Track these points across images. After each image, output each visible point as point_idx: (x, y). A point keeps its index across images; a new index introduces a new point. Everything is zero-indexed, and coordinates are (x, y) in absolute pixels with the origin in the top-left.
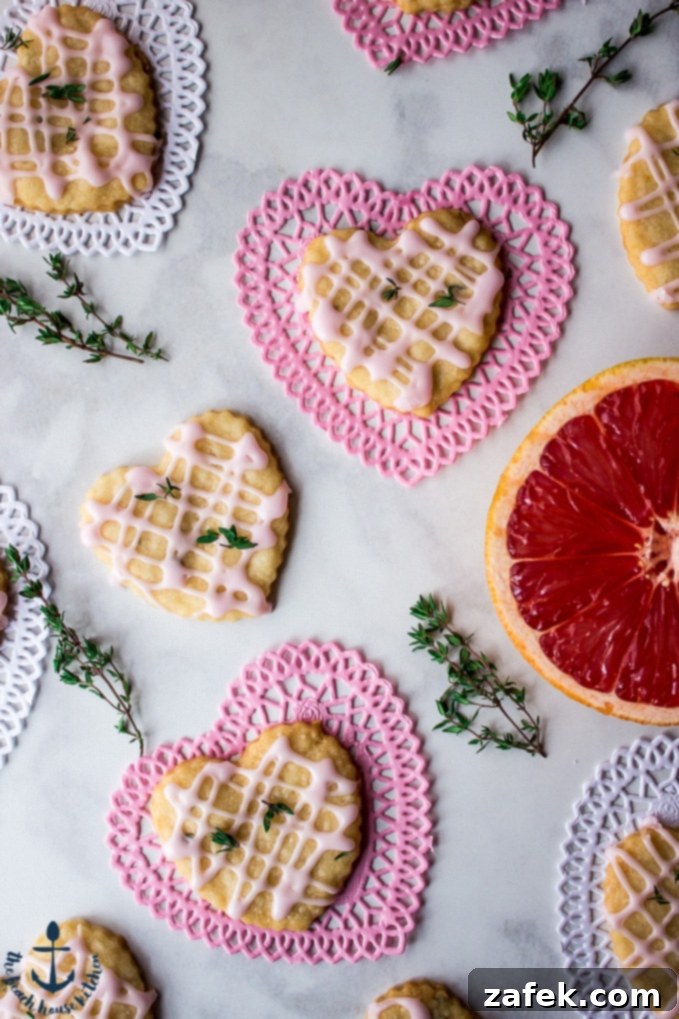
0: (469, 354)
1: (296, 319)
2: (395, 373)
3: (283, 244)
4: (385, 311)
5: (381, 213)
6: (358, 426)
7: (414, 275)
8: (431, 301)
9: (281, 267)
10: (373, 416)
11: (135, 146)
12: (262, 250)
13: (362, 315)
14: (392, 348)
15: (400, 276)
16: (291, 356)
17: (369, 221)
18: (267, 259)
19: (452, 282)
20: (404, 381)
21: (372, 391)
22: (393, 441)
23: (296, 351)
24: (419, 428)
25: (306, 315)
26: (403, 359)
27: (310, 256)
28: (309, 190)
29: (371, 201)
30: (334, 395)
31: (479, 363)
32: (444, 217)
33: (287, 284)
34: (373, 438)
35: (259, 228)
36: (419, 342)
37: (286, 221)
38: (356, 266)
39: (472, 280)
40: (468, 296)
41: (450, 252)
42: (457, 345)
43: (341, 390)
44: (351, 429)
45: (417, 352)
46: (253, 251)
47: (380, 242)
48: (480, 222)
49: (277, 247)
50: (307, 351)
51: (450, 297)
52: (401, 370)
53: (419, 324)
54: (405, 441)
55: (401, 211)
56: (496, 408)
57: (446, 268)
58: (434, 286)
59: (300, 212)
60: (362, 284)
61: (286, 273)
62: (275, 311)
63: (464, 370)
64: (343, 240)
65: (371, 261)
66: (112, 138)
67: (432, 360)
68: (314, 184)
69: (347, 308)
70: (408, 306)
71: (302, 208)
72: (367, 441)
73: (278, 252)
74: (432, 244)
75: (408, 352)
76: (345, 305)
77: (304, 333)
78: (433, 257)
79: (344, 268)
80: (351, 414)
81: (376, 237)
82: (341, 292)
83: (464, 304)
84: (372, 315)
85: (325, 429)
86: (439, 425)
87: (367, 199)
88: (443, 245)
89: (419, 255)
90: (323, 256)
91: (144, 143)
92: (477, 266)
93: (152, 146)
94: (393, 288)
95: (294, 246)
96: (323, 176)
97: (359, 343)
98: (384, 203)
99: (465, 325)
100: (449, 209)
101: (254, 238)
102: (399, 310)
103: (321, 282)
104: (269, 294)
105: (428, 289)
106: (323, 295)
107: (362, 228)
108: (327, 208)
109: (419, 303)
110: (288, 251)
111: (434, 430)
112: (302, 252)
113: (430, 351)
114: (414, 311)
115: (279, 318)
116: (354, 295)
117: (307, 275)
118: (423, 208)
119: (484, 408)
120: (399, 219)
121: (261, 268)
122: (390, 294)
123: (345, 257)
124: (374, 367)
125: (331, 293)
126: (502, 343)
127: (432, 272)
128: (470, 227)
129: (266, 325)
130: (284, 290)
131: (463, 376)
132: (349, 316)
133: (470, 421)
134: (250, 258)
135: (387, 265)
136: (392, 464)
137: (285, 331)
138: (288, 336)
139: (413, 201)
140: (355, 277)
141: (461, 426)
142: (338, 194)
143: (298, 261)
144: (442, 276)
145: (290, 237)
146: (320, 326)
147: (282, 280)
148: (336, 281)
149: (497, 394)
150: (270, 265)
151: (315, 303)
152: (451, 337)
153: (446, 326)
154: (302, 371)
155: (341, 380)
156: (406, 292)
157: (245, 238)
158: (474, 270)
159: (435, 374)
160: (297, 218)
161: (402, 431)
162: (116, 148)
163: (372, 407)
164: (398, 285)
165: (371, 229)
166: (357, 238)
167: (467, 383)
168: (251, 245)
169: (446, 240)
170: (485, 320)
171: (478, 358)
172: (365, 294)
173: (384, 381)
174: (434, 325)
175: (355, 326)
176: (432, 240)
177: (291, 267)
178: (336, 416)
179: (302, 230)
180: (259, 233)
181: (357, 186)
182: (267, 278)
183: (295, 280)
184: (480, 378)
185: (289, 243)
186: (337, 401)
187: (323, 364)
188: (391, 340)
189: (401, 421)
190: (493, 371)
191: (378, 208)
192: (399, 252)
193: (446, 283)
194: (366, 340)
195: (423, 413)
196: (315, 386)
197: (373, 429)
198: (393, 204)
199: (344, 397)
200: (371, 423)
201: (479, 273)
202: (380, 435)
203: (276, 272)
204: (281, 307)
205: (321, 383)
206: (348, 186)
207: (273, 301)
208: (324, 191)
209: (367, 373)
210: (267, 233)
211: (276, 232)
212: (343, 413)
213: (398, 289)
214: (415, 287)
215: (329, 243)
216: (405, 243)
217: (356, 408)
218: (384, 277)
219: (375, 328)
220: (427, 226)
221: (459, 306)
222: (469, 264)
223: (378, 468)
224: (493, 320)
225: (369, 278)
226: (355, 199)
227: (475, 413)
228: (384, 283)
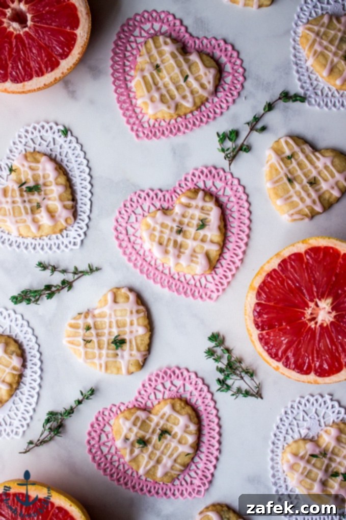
0: (218, 243)
1: (147, 253)
2: (192, 261)
3: (131, 226)
4: (180, 238)
5: (164, 200)
6: (186, 286)
7: (186, 220)
8: (196, 228)
9: (134, 235)
10: (190, 280)
11: (65, 207)
12: (124, 232)
13: (172, 243)
14: (188, 252)
15: (181, 223)
16: (150, 268)
17: (161, 206)
18: (127, 234)
19: (201, 218)
20: (197, 263)
21: (186, 271)
22: (201, 286)
23: (151, 266)
24: (209, 278)
25: (150, 250)
26: (193, 254)
27: (143, 227)
28: (134, 202)
29: (159, 197)
30: (172, 277)
31: (223, 245)
32: (189, 194)
33: (139, 241)
34: (193, 288)
35: (120, 223)
36: (197, 246)
37: (129, 217)
38: (162, 225)
39: (208, 214)
40: (209, 222)
41: (197, 207)
42: (212, 242)
43: (174, 274)
44: (183, 288)
45: (198, 250)
46: (121, 233)
47: (168, 212)
48: (203, 190)
49: (129, 228)
50: (155, 264)
51: (203, 225)
52: (194, 259)
53: (195, 239)
54: (206, 285)
55: (172, 197)
56: (236, 259)
57: (197, 214)
58: (195, 222)
59: (133, 212)
60: (167, 232)
61: (137, 237)
62: (138, 253)
63: (218, 250)
64: (154, 217)
65: (168, 221)
66: (55, 205)
67: (204, 251)
68: (135, 199)
69: (165, 243)
70: (188, 234)
71: (133, 209)
72: (191, 290)
73: (131, 231)
74: (188, 206)
75: (194, 251)
76: (163, 242)
77: (152, 257)
78: (190, 211)
79: (158, 227)
80: (182, 282)
81: (165, 211)
82: (161, 237)
83: (209, 225)
84: (175, 242)
85: (173, 291)
86: (216, 274)
87: (157, 197)
88: (193, 205)
89: (185, 212)
90: (148, 226)
91: (68, 205)
92: (209, 208)
93: (71, 205)
94: (180, 229)
95: (136, 226)
96: (137, 194)
97: (174, 254)
98: (164, 196)
99: (212, 232)
100: (190, 190)
101: (119, 228)
102: (185, 236)
103: (152, 236)
104: (133, 247)
105: (193, 224)
106: (154, 241)
107: (159, 209)
108: (143, 206)
109: (192, 231)
110: (134, 228)
111: (215, 277)
112: (140, 227)
113: (202, 248)
114: (191, 235)
115: (140, 255)
116: (166, 237)
117: (145, 235)
118: (180, 193)
119: (231, 261)
120: (172, 200)
121: (126, 239)
122: (180, 231)
123: (157, 223)
124: (183, 261)
125: (157, 239)
126: (229, 234)
127: (193, 217)
128: (201, 194)
129: (136, 259)
130: (138, 244)
131: (218, 253)
132: (167, 245)
133: (228, 268)
134: (121, 237)
135: (174, 220)
136: (204, 296)
137: (144, 259)
138: (146, 261)
139: (175, 191)
140: (164, 230)
141: (225, 271)
142: (145, 199)
143: (139, 231)
144: (197, 218)
145: (133, 223)
146: (157, 252)
147: (136, 240)
148: (157, 234)
149: (234, 254)
150: (129, 236)
151: (152, 245)
152: (208, 239)
153: (205, 236)
154: (157, 273)
155: (173, 271)
156: (185, 228)
157: (116, 229)
158: (208, 210)
159: (207, 256)
160: (133, 214)
161: (203, 281)
162: (57, 208)
163: (188, 277)
164: (181, 227)
165: (163, 209)
166: (159, 214)
167: (221, 254)
168: (119, 231)
169: (193, 203)
170: (219, 228)
171: (222, 244)
172: (170, 235)
173: (189, 266)
174: (200, 237)
175: (170, 248)
176: (188, 205)
177: (138, 234)
178: (176, 285)
179: (136, 218)
180: (120, 225)
181: (152, 194)
182: (130, 241)
183: (141, 238)
184: (226, 250)
185: (134, 225)
186: (174, 279)
187: (163, 267)
188: (186, 249)
189: (201, 278)
190: (230, 246)
191: (162, 199)
192: (177, 214)
193: (199, 219)
194: (177, 252)
195: (208, 272)
196: (164, 277)
197: (192, 285)
198: (168, 196)
199: (176, 277)
200: (190, 283)
201: (211, 211)
202: (195, 286)
203: (132, 239)
204: (139, 251)
205: (166, 275)
206: (148, 195)
207: (135, 250)
208: (140, 200)
209: (182, 265)
210: (124, 224)
211: (127, 223)
212: (178, 283)
213: (182, 228)
214: (188, 225)
215: (149, 220)
216: (178, 210)
217: (182, 279)
218: (175, 225)
219: (178, 246)
220: (184, 200)
221: (207, 227)
222: (205, 209)
223: (199, 299)
224: (222, 227)
225: (169, 228)
226: (153, 199)
227: (229, 264)
228: (175, 228)
